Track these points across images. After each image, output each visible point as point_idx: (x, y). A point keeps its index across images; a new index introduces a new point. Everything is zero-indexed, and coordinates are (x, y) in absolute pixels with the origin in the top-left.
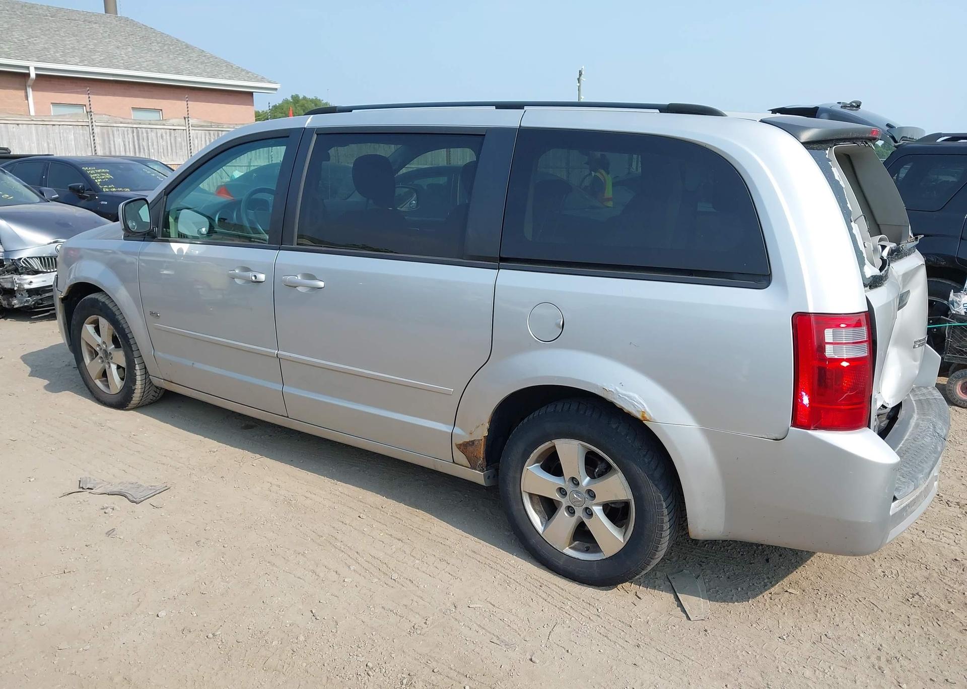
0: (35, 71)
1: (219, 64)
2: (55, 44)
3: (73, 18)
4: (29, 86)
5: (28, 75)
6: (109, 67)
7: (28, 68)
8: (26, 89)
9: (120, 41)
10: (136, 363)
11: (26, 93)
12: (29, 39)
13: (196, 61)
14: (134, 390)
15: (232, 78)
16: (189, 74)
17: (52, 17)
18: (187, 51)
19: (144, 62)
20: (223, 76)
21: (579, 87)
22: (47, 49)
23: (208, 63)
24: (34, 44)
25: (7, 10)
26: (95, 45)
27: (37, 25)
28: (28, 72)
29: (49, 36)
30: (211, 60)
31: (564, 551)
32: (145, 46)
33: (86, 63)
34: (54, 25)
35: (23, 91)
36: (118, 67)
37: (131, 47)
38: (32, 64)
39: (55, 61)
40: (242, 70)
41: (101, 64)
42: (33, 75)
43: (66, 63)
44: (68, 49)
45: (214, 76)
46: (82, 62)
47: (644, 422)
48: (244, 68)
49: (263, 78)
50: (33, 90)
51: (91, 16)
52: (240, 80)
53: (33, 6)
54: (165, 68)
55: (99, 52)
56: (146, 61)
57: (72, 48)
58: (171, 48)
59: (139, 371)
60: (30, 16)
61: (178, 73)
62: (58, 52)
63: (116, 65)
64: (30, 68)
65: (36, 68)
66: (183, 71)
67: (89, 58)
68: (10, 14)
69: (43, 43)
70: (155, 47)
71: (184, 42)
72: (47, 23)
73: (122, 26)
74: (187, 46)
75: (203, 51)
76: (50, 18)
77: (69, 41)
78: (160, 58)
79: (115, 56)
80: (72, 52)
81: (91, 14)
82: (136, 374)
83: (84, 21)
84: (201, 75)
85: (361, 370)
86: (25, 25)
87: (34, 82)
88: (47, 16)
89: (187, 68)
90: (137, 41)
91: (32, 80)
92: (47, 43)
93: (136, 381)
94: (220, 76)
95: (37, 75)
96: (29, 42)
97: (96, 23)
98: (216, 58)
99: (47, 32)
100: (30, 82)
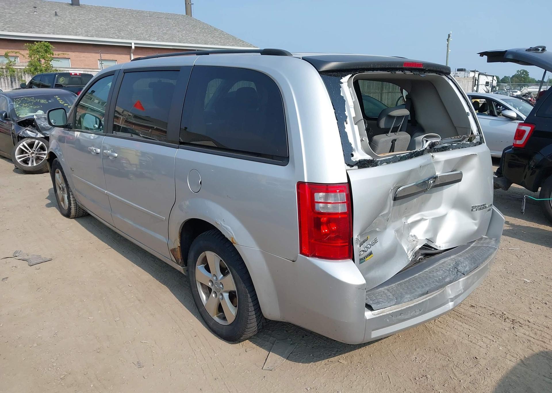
0: (134, 45)
1: (229, 38)
2: (147, 31)
3: (160, 17)
4: (132, 53)
5: (131, 47)
6: (171, 42)
7: (131, 43)
8: (131, 55)
9: (180, 28)
10: (70, 194)
11: (130, 56)
12: (135, 29)
13: (217, 37)
14: (71, 208)
15: (234, 45)
16: (211, 44)
17: (150, 17)
18: (214, 32)
19: (189, 39)
20: (229, 44)
21: (448, 44)
22: (142, 34)
23: (223, 38)
24: (137, 31)
25: (130, 15)
26: (167, 30)
27: (141, 21)
28: (131, 45)
29: (145, 27)
30: (226, 36)
31: (214, 318)
32: (193, 30)
33: (160, 40)
34: (149, 21)
35: (129, 56)
36: (175, 42)
37: (185, 31)
38: (133, 41)
39: (145, 39)
40: (241, 41)
41: (167, 41)
42: (133, 47)
43: (150, 40)
44: (153, 33)
45: (224, 44)
46: (158, 40)
47: (233, 244)
48: (242, 40)
49: (251, 45)
50: (133, 55)
51: (170, 15)
52: (238, 46)
53: (142, 12)
54: (200, 41)
55: (168, 34)
56: (191, 38)
57: (155, 33)
58: (206, 30)
59: (72, 198)
60: (139, 17)
61: (205, 44)
62: (147, 35)
63: (175, 40)
64: (132, 43)
65: (135, 44)
66: (208, 43)
67: (162, 37)
68: (130, 17)
69: (141, 30)
70: (198, 30)
71: (214, 27)
72: (146, 20)
73: (184, 20)
74: (215, 29)
75: (223, 31)
76: (149, 18)
77: (155, 29)
78: (199, 36)
79: (175, 36)
80: (154, 35)
81: (170, 14)
82: (70, 200)
83: (165, 18)
84: (217, 44)
85: (132, 204)
86: (136, 22)
87: (134, 51)
88: (147, 16)
89: (211, 41)
90: (189, 28)
91: (133, 49)
92: (143, 30)
93: (71, 203)
94: (227, 45)
95: (135, 47)
96: (135, 30)
97: (171, 19)
98: (229, 35)
99: (145, 25)
100: (132, 51)
